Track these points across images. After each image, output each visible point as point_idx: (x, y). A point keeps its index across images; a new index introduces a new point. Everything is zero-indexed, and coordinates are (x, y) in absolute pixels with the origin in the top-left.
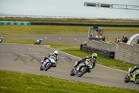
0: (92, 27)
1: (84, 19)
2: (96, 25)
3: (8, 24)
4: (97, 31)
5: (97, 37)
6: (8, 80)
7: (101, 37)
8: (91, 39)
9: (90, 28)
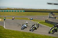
0: (50, 13)
1: (47, 10)
2: (52, 12)
3: (15, 11)
4: (52, 14)
5: (52, 17)
6: (15, 34)
7: (54, 17)
8: (50, 18)
9: (49, 13)
